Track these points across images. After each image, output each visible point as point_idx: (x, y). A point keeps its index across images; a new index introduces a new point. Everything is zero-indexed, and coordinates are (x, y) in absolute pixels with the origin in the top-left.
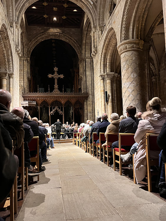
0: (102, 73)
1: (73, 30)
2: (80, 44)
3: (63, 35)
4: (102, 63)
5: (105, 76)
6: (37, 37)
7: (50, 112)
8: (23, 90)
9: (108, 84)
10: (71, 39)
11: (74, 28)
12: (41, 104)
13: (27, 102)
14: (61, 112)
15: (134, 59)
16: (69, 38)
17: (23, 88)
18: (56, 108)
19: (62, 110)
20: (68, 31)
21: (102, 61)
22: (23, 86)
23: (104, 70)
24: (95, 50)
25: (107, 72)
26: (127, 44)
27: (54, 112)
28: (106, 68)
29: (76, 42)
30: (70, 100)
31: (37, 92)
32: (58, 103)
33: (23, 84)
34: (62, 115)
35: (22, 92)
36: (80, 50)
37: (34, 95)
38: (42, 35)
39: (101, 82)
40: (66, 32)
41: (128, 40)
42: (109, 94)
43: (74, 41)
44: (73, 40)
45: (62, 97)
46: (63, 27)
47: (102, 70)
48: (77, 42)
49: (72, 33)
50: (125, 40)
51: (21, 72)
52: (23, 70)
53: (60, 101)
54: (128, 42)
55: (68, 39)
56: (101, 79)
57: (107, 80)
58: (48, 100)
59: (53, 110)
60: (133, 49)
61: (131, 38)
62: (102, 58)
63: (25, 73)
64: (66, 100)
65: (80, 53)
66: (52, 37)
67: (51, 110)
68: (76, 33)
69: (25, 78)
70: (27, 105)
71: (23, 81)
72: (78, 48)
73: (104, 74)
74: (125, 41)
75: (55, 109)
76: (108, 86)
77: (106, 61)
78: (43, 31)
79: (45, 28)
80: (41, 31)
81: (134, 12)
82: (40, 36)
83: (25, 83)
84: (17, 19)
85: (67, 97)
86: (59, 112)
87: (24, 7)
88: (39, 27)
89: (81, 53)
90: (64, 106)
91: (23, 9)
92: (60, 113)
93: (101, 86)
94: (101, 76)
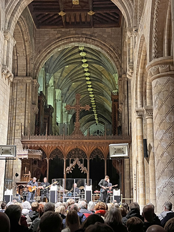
0: (139, 106)
1: (109, 30)
2: (120, 52)
3: (92, 39)
4: (138, 90)
5: (143, 111)
6: (50, 46)
7: (66, 167)
8: (23, 131)
9: (148, 126)
10: (104, 45)
11: (110, 27)
12: (51, 155)
13: (26, 152)
14: (83, 169)
15: (171, 90)
16: (101, 43)
17: (23, 128)
18: (77, 161)
19: (85, 165)
20: (101, 33)
21: (139, 86)
22: (23, 124)
23: (142, 102)
24: (129, 68)
25: (147, 105)
26: (159, 64)
27: (73, 168)
28: (146, 99)
29: (112, 49)
30: (99, 148)
31: (45, 135)
32: (80, 152)
33: (23, 121)
34: (86, 174)
35: (21, 135)
36: (119, 62)
37: (39, 140)
38: (58, 41)
39: (137, 121)
40: (96, 35)
41: (160, 59)
42: (150, 144)
43: (109, 49)
44: (107, 47)
45: (86, 142)
46: (92, 28)
47: (139, 102)
48: (114, 49)
49: (106, 36)
50: (157, 58)
51: (22, 102)
52: (24, 99)
53: (83, 149)
54: (160, 61)
55: (100, 45)
56: (137, 117)
57: (147, 119)
58: (62, 148)
59: (71, 165)
60: (169, 73)
61: (166, 55)
62: (138, 83)
63: (27, 103)
64: (92, 148)
65: (119, 67)
66: (74, 43)
67: (68, 165)
68: (113, 36)
69: (27, 112)
70: (27, 157)
71: (23, 117)
72: (116, 60)
73: (141, 108)
74: (156, 60)
75: (74, 163)
76: (148, 130)
77: (146, 87)
78: (59, 35)
79: (63, 30)
80: (57, 36)
81: (168, 13)
82: (55, 43)
83: (26, 120)
84: (8, 26)
85: (93, 142)
86: (81, 168)
87: (19, 7)
88: (54, 30)
89: (121, 67)
90: (90, 157)
91: (18, 10)
92: (81, 170)
93: (138, 129)
94: (137, 112)
